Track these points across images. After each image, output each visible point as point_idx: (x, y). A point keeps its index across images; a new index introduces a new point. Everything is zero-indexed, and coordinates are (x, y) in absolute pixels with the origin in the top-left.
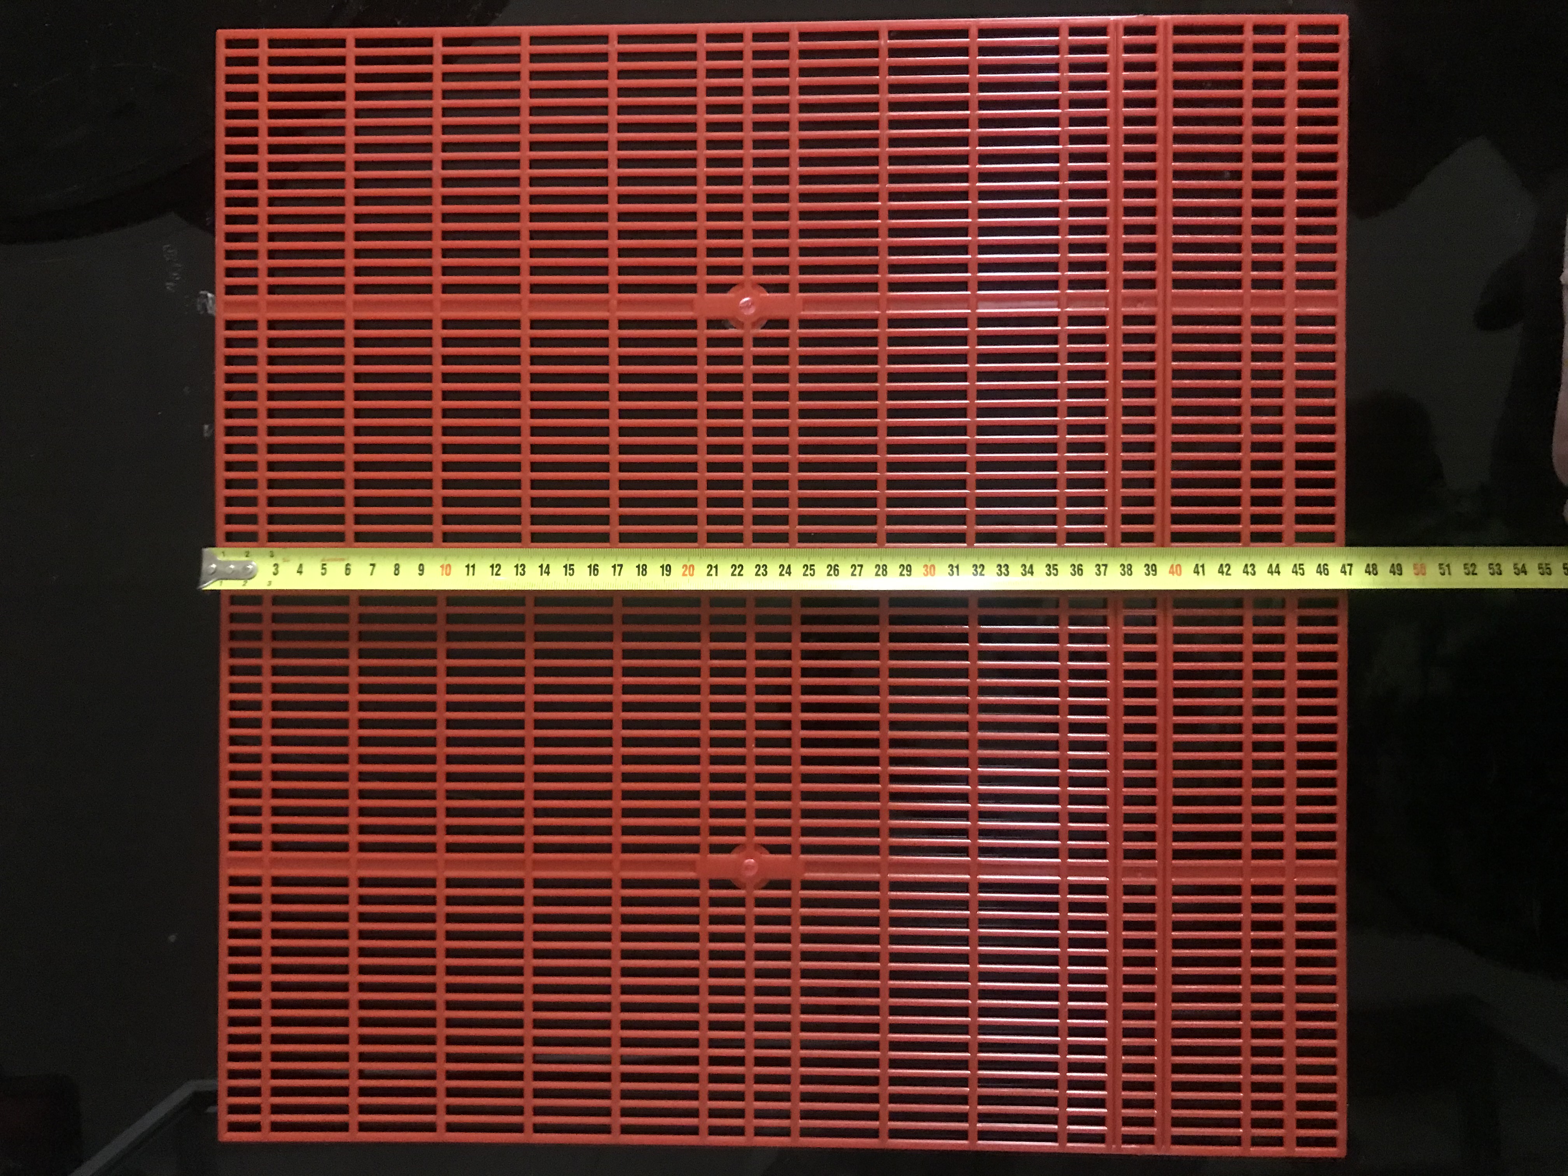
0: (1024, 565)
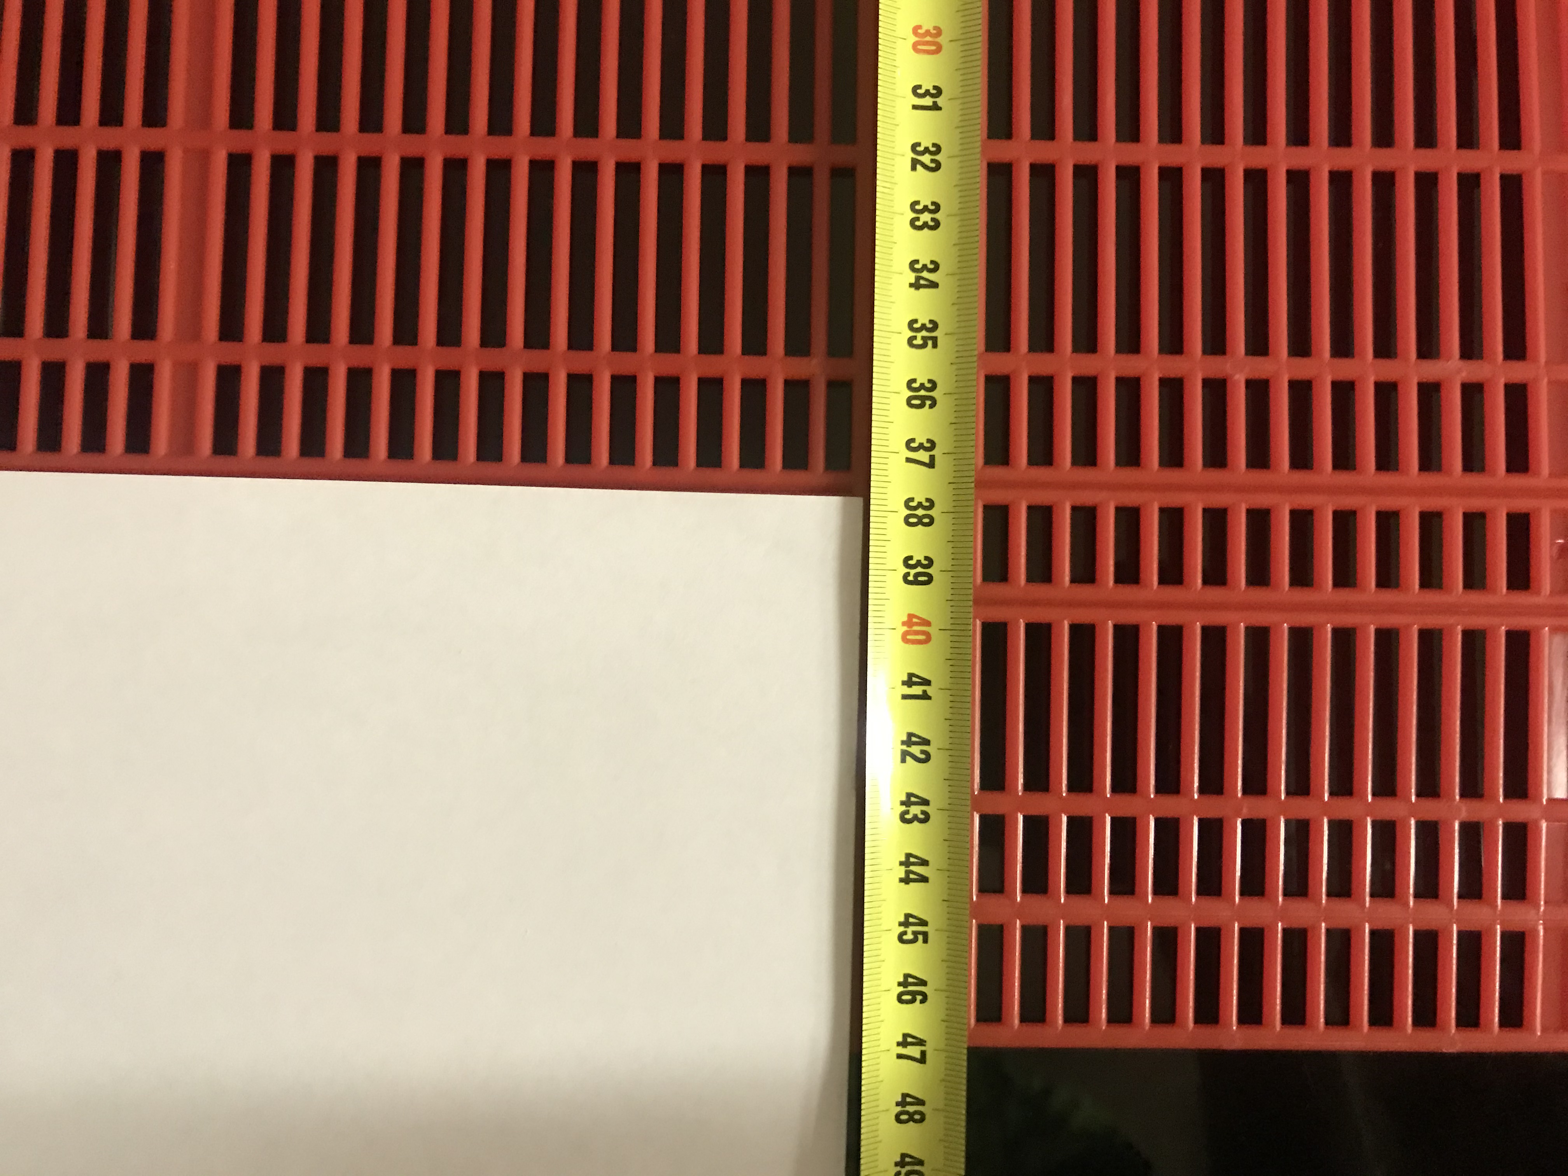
0: (936, 267)
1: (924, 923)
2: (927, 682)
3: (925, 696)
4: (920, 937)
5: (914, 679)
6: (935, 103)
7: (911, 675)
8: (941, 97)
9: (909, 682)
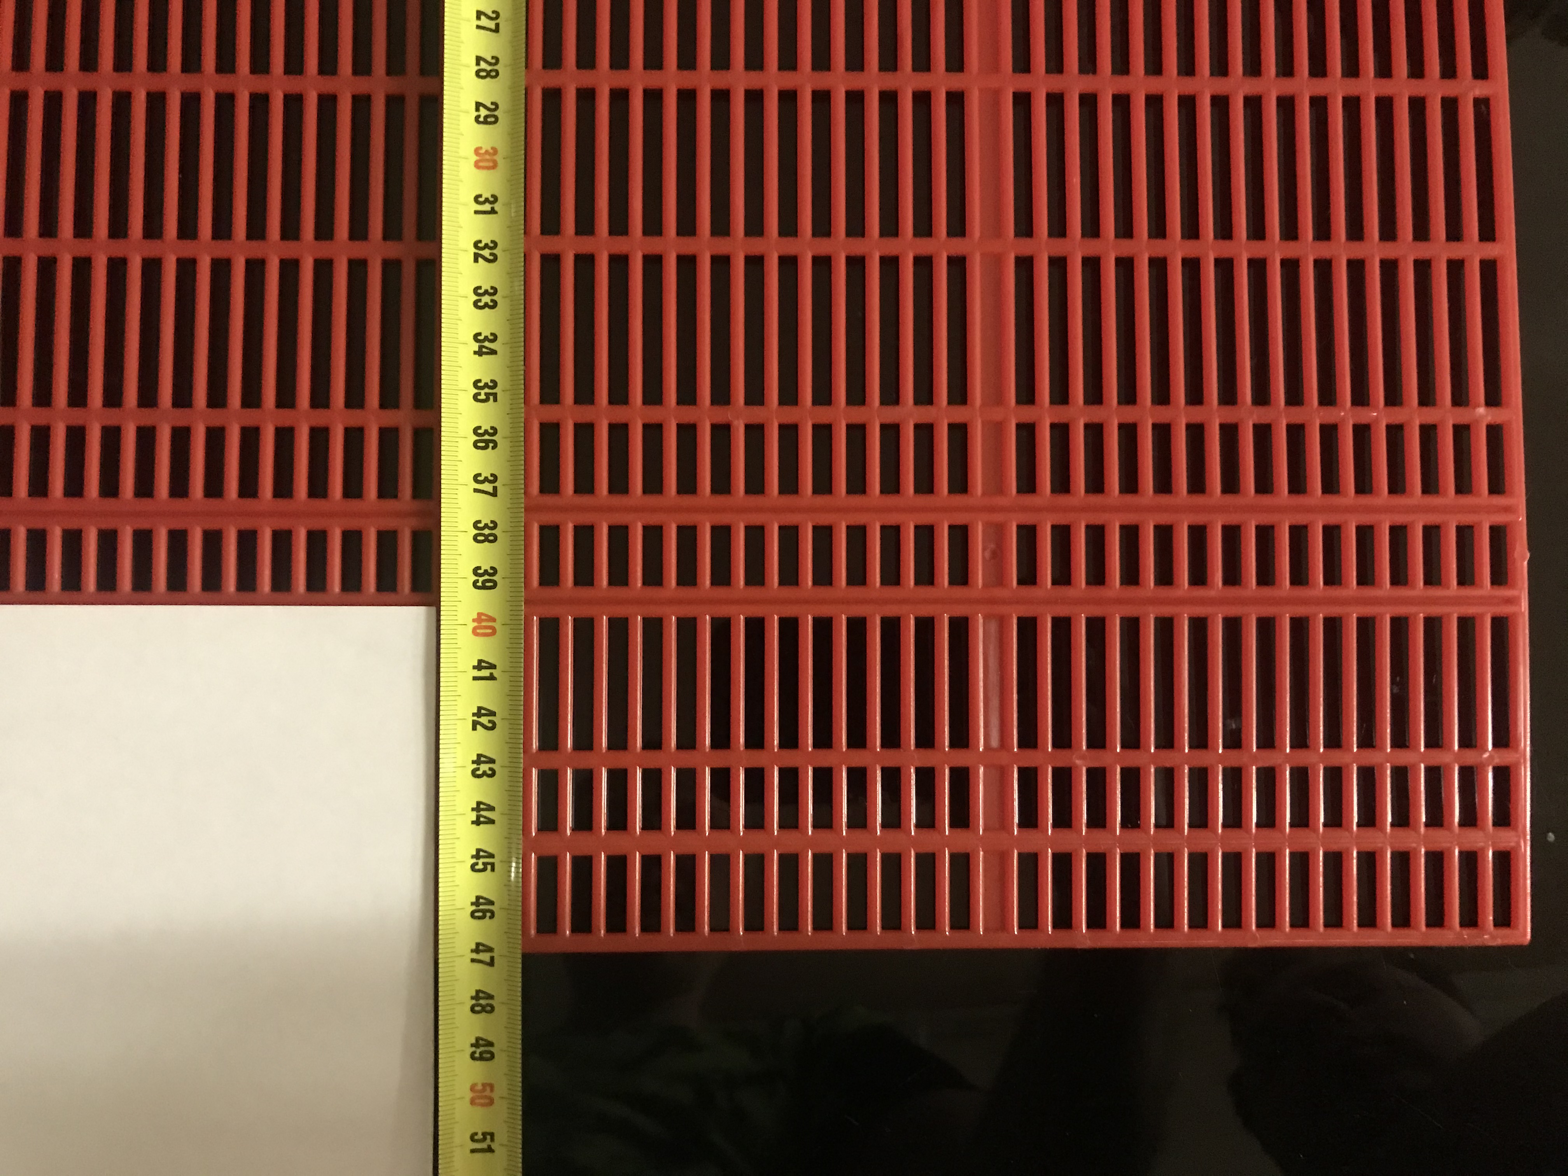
0: (494, 338)
1: (491, 856)
2: (493, 666)
3: (492, 678)
4: (489, 867)
5: (483, 664)
6: (493, 209)
7: (480, 661)
8: (497, 203)
9: (479, 666)
